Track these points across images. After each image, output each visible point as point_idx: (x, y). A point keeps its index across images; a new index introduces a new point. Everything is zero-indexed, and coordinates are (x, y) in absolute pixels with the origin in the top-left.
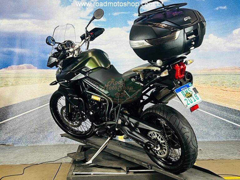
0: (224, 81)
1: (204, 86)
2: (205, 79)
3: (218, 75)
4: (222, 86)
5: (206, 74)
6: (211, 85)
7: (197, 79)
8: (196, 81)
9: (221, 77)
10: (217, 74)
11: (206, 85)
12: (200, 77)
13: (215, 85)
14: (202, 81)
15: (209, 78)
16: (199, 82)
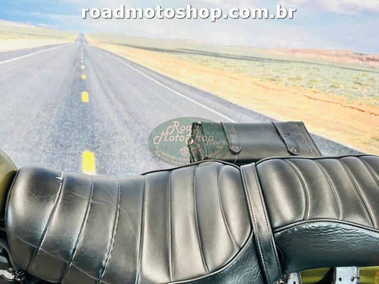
0: (316, 79)
1: (271, 84)
2: (278, 71)
3: (307, 65)
4: (308, 88)
5: (282, 61)
6: (287, 85)
7: (261, 68)
8: (258, 72)
9: (311, 70)
10: (305, 63)
11: (277, 84)
12: (268, 65)
13: (294, 86)
14: (269, 75)
15: (286, 69)
16: (264, 75)
